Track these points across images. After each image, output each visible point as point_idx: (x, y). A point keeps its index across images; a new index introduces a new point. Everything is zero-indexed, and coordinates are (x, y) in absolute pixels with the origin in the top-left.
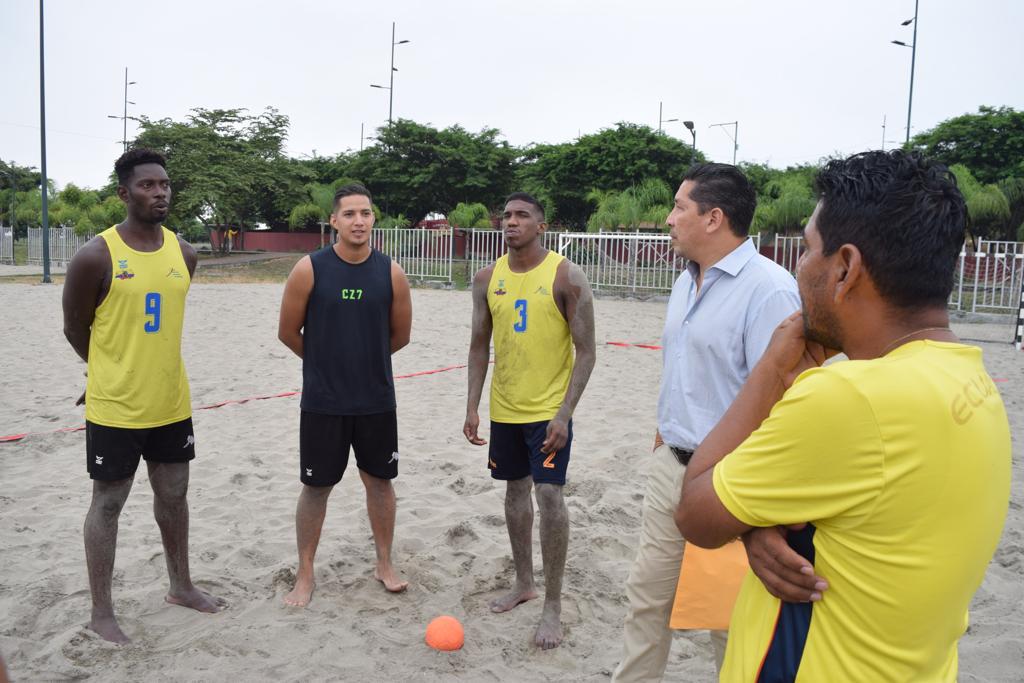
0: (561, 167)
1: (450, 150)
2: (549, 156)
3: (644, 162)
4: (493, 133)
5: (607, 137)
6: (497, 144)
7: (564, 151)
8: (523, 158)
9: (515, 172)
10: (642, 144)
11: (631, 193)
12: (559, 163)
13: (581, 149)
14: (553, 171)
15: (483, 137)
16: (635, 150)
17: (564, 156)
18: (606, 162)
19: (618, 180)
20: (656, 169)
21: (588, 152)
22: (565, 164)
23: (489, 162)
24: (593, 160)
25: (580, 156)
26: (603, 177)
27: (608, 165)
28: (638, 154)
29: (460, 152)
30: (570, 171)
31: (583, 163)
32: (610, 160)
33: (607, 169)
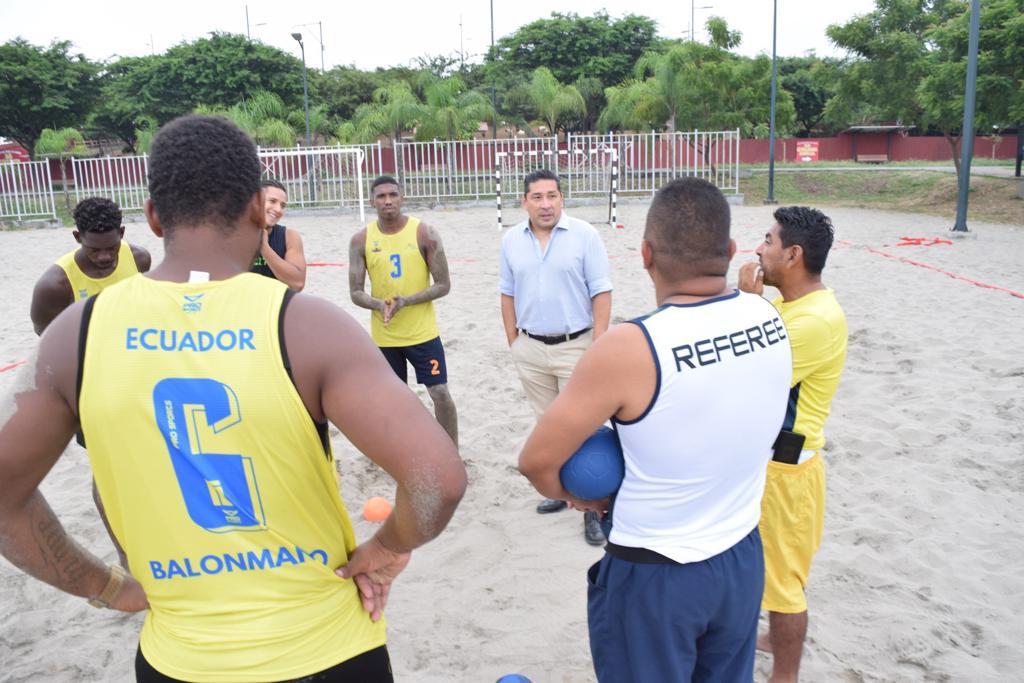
0: (154, 81)
1: (18, 68)
2: (137, 69)
3: (245, 72)
4: (64, 45)
5: (200, 47)
6: (72, 58)
7: (155, 64)
8: (105, 72)
9: (101, 89)
10: (241, 54)
11: (241, 108)
12: (151, 77)
13: (175, 61)
14: (145, 86)
15: (54, 51)
16: (234, 61)
17: (156, 69)
18: (203, 74)
19: (219, 92)
20: (259, 79)
21: (183, 64)
22: (158, 78)
23: (67, 79)
24: (189, 73)
25: (174, 68)
26: (203, 90)
27: (206, 77)
28: (238, 64)
29: (31, 70)
30: (164, 84)
31: (179, 76)
32: (208, 71)
33: (205, 81)
